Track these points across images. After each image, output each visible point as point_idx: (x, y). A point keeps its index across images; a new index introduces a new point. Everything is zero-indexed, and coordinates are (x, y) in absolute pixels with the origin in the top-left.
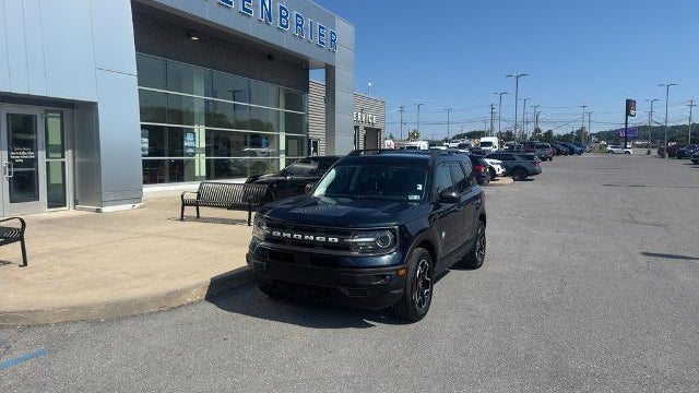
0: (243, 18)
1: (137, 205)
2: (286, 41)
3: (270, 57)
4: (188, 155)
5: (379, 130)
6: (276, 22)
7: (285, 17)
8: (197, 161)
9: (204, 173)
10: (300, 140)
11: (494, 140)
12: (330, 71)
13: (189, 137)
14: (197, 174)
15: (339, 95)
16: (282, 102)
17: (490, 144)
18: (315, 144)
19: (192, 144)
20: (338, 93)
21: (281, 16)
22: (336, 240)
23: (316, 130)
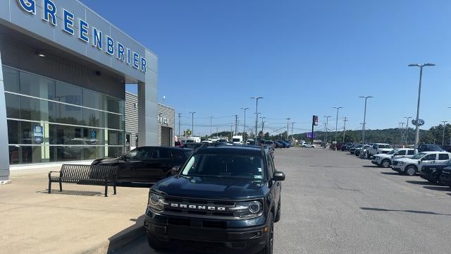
0: (80, 43)
1: (5, 182)
2: (111, 63)
3: (98, 73)
4: (36, 143)
5: (171, 128)
6: (105, 48)
7: (112, 46)
8: (43, 148)
9: (48, 156)
10: (119, 134)
11: (240, 138)
12: (141, 86)
13: (38, 129)
14: (43, 157)
15: (148, 103)
16: (106, 106)
17: (238, 140)
18: (128, 137)
19: (40, 135)
20: (147, 102)
21: (109, 45)
22: (224, 209)
23: (131, 127)
